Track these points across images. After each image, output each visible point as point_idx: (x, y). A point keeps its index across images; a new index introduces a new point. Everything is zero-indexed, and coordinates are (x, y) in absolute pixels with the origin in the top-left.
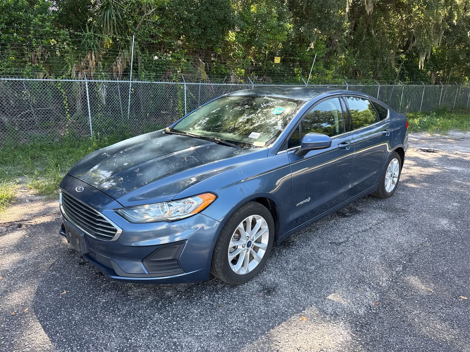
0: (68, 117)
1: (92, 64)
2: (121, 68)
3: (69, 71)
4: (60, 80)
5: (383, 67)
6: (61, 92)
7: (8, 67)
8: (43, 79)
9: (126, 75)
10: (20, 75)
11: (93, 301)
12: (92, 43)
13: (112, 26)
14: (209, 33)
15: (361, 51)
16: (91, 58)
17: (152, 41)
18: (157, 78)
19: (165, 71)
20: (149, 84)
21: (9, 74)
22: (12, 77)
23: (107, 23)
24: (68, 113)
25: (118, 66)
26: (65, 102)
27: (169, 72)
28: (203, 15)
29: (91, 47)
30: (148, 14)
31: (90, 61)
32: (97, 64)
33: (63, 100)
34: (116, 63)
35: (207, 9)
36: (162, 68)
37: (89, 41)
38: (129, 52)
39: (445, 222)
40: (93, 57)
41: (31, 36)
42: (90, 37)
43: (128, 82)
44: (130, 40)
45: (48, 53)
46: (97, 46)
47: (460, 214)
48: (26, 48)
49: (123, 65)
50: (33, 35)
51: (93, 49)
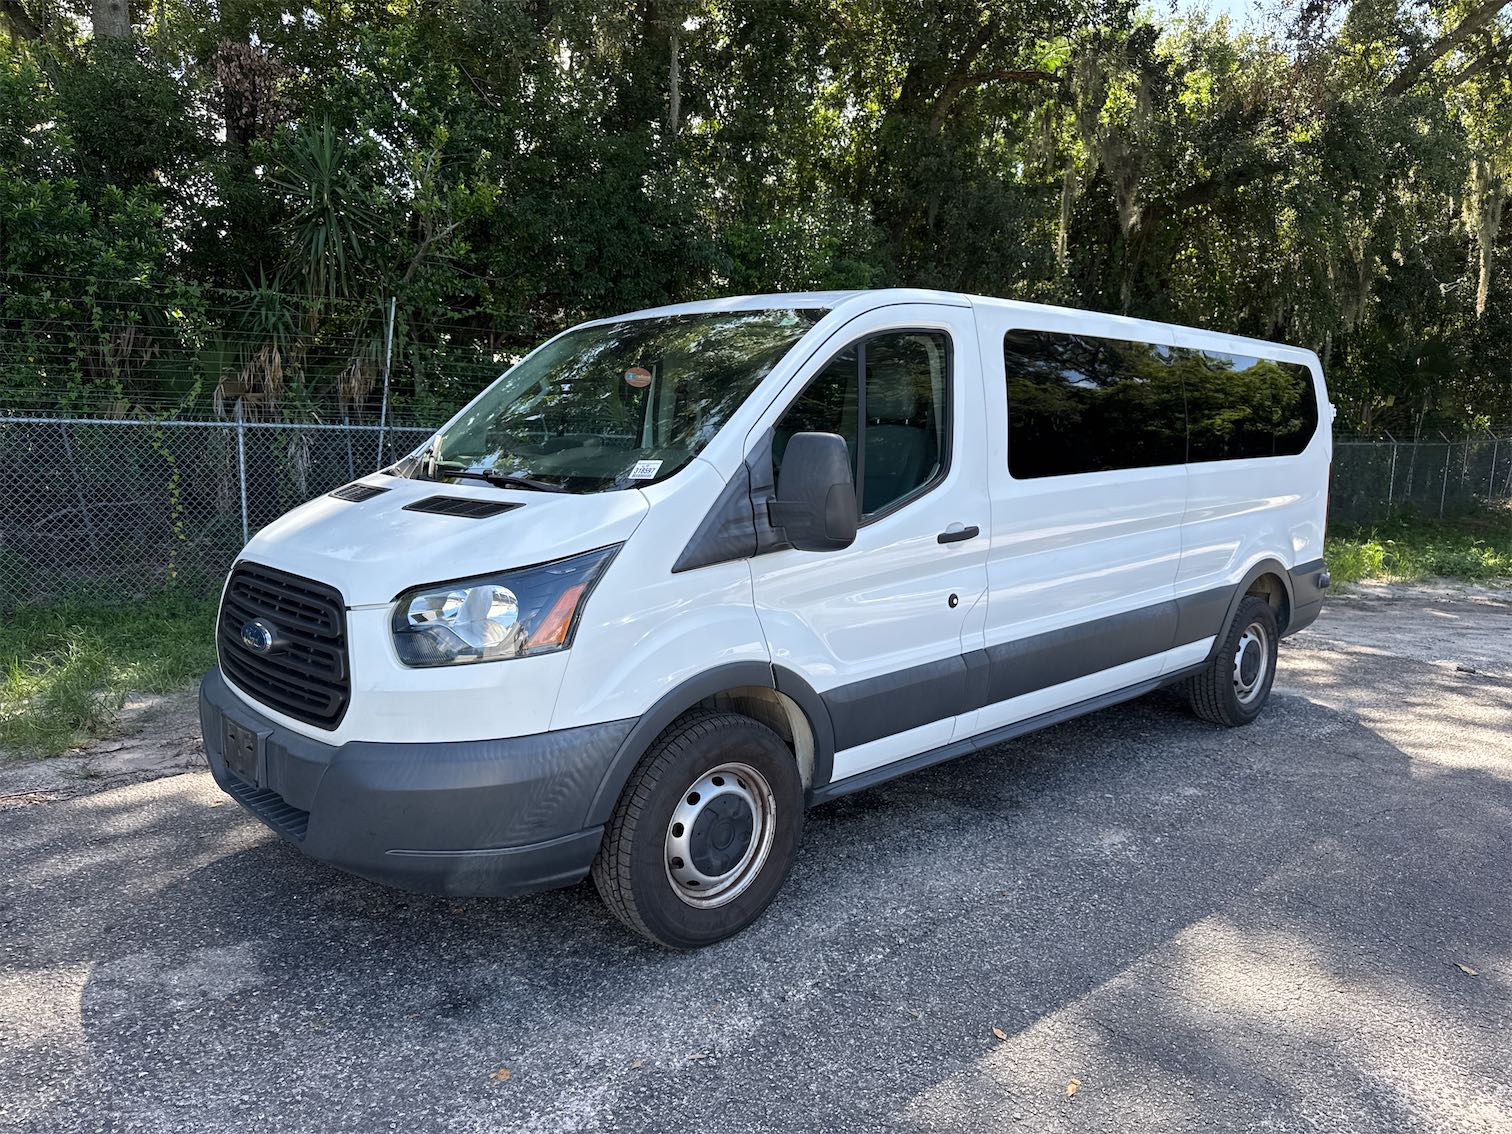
0: (176, 530)
1: (274, 372)
2: (359, 389)
3: (191, 398)
4: (162, 423)
6: (161, 456)
7: (21, 385)
8: (123, 418)
9: (373, 409)
10: (51, 408)
12: (274, 319)
13: (333, 273)
14: (629, 294)
16: (270, 362)
17: (450, 314)
21: (21, 405)
23: (318, 263)
24: (178, 518)
25: (354, 383)
26: (172, 486)
28: (608, 240)
29: (270, 326)
30: (437, 238)
31: (268, 367)
32: (287, 380)
33: (166, 480)
34: (349, 373)
35: (621, 225)
37: (263, 313)
38: (383, 343)
39: (1117, 839)
40: (277, 358)
41: (87, 299)
42: (269, 303)
43: (376, 428)
44: (385, 309)
45: (152, 346)
46: (287, 328)
47: (1179, 818)
48: (72, 334)
49: (366, 380)
50: (97, 296)
51: (275, 334)
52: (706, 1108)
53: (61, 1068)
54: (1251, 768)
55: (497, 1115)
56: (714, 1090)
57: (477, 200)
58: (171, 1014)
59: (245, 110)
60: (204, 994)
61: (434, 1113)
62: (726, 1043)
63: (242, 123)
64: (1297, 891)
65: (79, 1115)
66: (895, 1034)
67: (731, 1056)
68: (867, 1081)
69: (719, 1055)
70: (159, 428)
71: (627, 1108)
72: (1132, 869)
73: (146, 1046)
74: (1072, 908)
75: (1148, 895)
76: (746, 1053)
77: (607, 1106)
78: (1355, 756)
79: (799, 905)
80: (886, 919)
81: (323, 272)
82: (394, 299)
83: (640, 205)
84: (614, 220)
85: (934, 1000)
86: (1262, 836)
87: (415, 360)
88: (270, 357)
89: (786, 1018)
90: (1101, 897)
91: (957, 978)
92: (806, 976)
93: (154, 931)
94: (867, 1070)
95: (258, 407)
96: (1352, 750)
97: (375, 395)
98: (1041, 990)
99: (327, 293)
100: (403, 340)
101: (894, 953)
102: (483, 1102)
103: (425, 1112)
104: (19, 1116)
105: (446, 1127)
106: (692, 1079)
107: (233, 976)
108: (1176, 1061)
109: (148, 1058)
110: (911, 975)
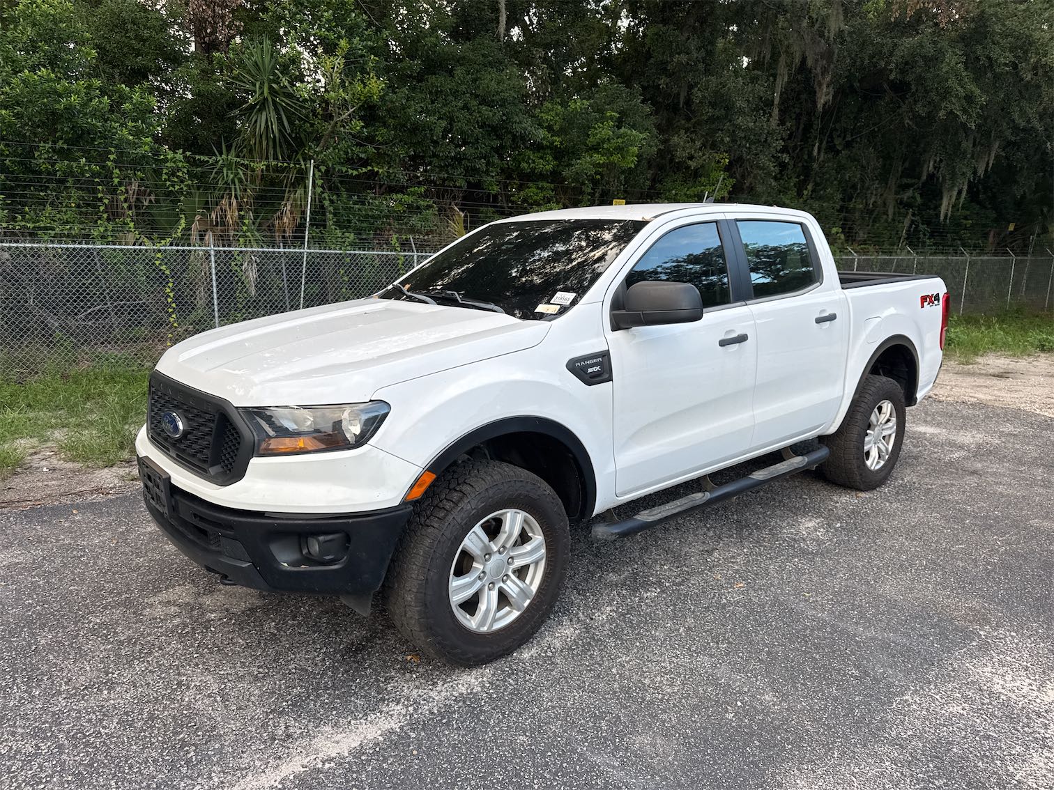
0: (172, 320)
1: (232, 215)
2: (289, 224)
3: (179, 231)
4: (161, 248)
5: (870, 218)
6: (160, 270)
7: (68, 222)
8: (134, 245)
9: (299, 237)
10: (87, 238)
11: (80, 620)
12: (232, 176)
13: (271, 144)
14: (471, 155)
15: (816, 184)
16: (230, 205)
17: (350, 171)
18: (362, 243)
19: (381, 229)
20: (341, 254)
21: (68, 236)
22: (74, 242)
23: (261, 136)
24: (173, 312)
25: (285, 220)
26: (168, 290)
27: (389, 230)
28: (457, 117)
29: (230, 181)
30: (341, 118)
31: (228, 209)
32: (241, 218)
33: (165, 286)
34: (282, 213)
35: (466, 106)
36: (373, 224)
37: (225, 171)
38: (305, 192)
39: (810, 525)
40: (234, 203)
41: (109, 163)
42: (229, 166)
43: (302, 250)
44: (306, 168)
45: (149, 195)
46: (241, 181)
47: (853, 512)
48: (100, 188)
49: (293, 217)
50: (115, 161)
51: (233, 186)
52: (547, 681)
53: (146, 651)
54: (903, 479)
55: (417, 683)
56: (552, 671)
57: (369, 91)
58: (209, 621)
59: (209, 31)
60: (227, 610)
61: (377, 680)
62: (557, 644)
63: (207, 39)
64: (932, 559)
65: (161, 678)
66: (665, 640)
67: (561, 651)
68: (648, 667)
69: (554, 650)
70: (159, 251)
71: (498, 680)
72: (819, 542)
73: (196, 639)
74: (780, 567)
75: (830, 559)
76: (570, 649)
77: (485, 679)
78: (974, 473)
79: (600, 561)
80: (657, 571)
81: (264, 143)
82: (312, 161)
83: (478, 93)
84: (460, 104)
85: (690, 621)
86: (909, 523)
87: (327, 203)
88: (230, 202)
89: (595, 629)
90: (800, 560)
91: (705, 608)
92: (606, 604)
93: (190, 573)
94: (648, 661)
95: (221, 236)
96: (973, 468)
97: (300, 228)
98: (760, 616)
99: (267, 158)
100: (319, 190)
101: (663, 592)
102: (407, 675)
103: (372, 681)
104: (125, 678)
105: (386, 689)
106: (538, 664)
107: (244, 600)
108: (849, 660)
109: (198, 647)
110: (674, 605)
